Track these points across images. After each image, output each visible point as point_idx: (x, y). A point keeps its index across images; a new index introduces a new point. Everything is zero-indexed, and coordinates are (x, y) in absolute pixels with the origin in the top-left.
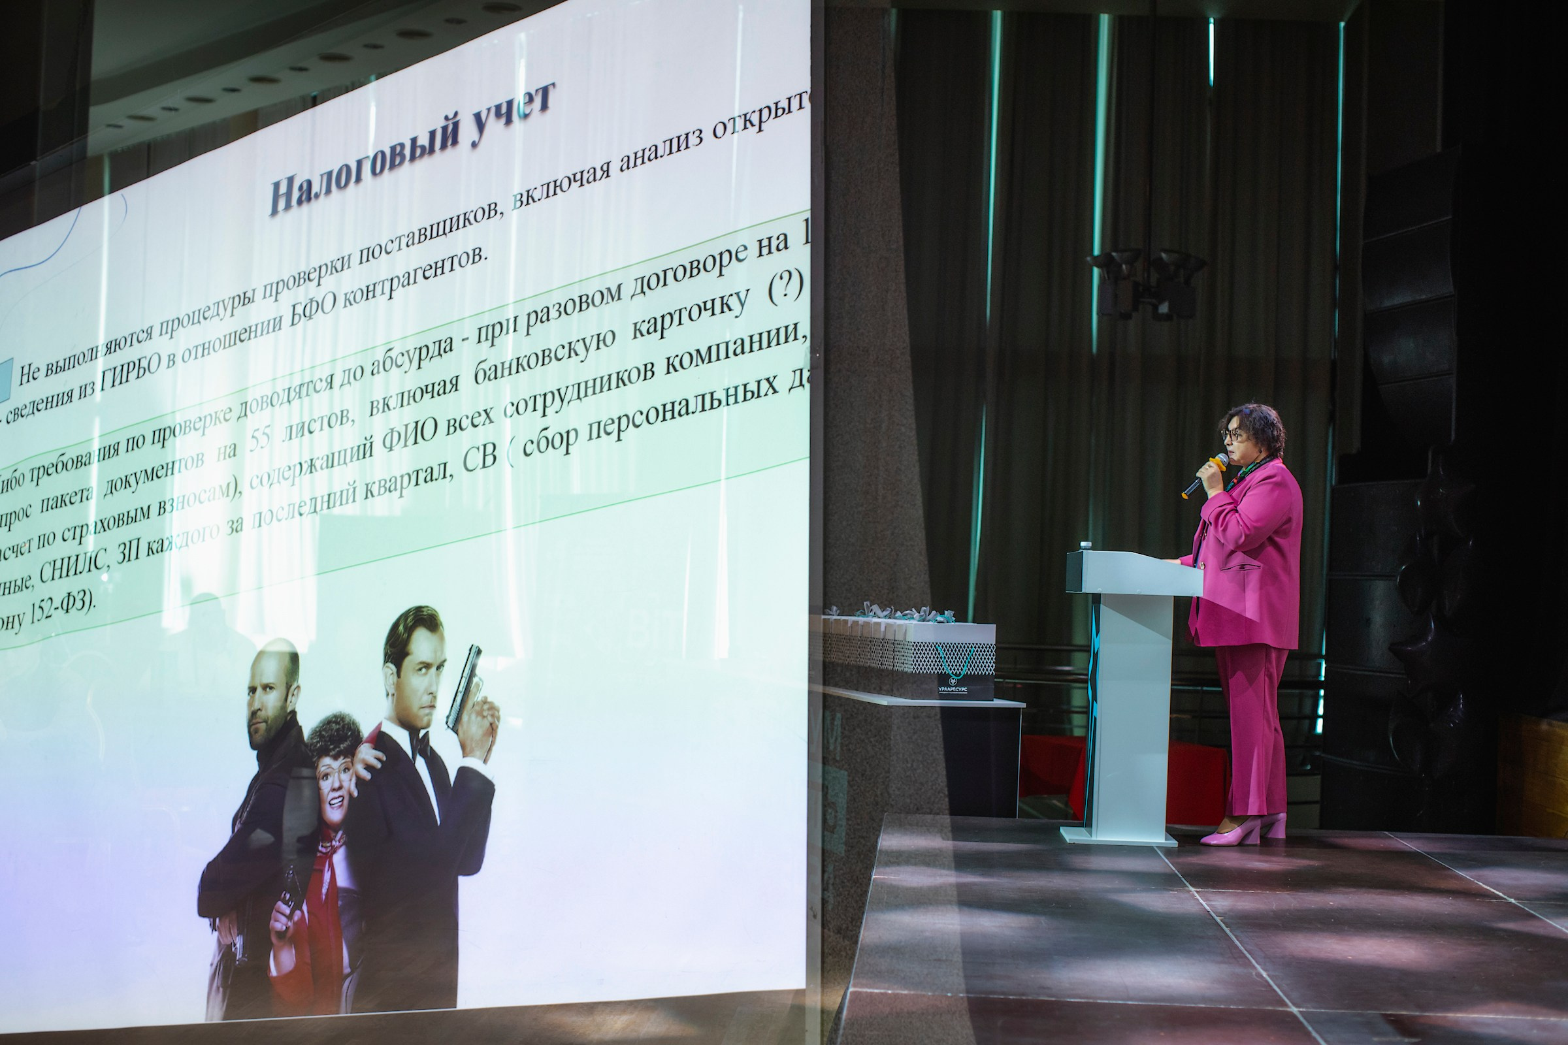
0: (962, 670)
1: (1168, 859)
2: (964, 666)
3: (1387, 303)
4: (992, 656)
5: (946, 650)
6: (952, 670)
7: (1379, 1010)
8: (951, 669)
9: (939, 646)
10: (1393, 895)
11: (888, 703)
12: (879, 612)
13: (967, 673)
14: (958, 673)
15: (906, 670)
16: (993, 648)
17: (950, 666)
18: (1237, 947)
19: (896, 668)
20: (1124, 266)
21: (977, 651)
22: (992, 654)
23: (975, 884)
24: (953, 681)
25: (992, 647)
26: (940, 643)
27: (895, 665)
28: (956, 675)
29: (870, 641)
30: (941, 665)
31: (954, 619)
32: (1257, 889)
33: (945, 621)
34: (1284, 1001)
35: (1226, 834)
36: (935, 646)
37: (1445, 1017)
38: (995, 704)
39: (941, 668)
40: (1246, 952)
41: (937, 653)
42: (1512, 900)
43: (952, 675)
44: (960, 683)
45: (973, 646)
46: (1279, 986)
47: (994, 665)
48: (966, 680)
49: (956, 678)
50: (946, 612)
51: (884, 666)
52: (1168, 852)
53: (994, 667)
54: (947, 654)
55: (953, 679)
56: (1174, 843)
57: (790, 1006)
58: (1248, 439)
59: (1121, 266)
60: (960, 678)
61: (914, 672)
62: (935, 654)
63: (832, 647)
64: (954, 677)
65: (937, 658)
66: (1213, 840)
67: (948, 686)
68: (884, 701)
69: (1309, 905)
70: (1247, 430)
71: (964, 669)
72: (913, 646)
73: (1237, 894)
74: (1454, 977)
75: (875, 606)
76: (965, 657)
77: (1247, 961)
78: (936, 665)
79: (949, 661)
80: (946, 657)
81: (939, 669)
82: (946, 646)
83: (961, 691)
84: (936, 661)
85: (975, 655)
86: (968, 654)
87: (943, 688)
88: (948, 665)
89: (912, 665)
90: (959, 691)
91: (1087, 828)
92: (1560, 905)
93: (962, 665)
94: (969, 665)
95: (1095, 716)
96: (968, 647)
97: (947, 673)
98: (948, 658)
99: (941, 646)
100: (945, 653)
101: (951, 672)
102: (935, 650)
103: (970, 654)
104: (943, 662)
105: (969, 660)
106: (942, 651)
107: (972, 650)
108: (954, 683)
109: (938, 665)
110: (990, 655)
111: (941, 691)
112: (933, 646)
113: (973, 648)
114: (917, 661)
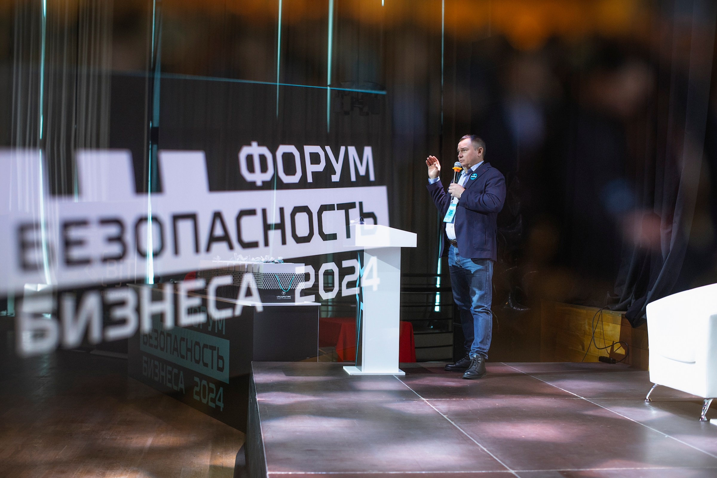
0: (288, 287)
1: (404, 382)
2: (289, 285)
6: (284, 287)
7: (556, 469)
8: (282, 287)
9: (276, 275)
10: (524, 398)
12: (242, 258)
13: (291, 288)
14: (286, 288)
15: (259, 287)
16: (304, 275)
18: (463, 433)
21: (296, 277)
22: (303, 279)
23: (312, 401)
24: (284, 293)
25: (303, 275)
26: (277, 274)
28: (285, 289)
29: (239, 273)
30: (278, 285)
31: (283, 261)
32: (457, 398)
33: (279, 262)
34: (503, 466)
36: (274, 275)
37: (592, 471)
38: (305, 304)
39: (278, 286)
40: (469, 436)
41: (276, 279)
42: (583, 398)
44: (287, 294)
45: (294, 275)
46: (497, 457)
48: (291, 292)
49: (285, 291)
50: (279, 258)
52: (401, 377)
53: (304, 285)
54: (280, 279)
55: (284, 292)
56: (403, 373)
57: (209, 466)
60: (287, 291)
61: (264, 288)
62: (275, 279)
64: (284, 291)
65: (276, 281)
67: (282, 295)
68: (249, 304)
69: (487, 406)
71: (289, 287)
72: (263, 275)
73: (448, 401)
74: (582, 446)
75: (240, 255)
76: (290, 281)
77: (472, 442)
78: (275, 285)
79: (281, 283)
80: (280, 281)
81: (277, 287)
82: (280, 275)
83: (288, 298)
84: (275, 283)
85: (295, 279)
86: (291, 279)
87: (279, 297)
88: (281, 285)
89: (263, 285)
90: (287, 298)
91: (358, 367)
92: (606, 399)
93: (288, 284)
94: (292, 284)
95: (361, 310)
96: (291, 275)
97: (281, 288)
98: (281, 281)
99: (277, 275)
100: (279, 279)
101: (282, 288)
102: (275, 277)
103: (292, 279)
104: (278, 283)
105: (292, 282)
106: (278, 278)
107: (293, 277)
108: (284, 294)
109: (276, 285)
110: (302, 279)
111: (278, 298)
112: (273, 275)
113: (294, 276)
114: (265, 283)
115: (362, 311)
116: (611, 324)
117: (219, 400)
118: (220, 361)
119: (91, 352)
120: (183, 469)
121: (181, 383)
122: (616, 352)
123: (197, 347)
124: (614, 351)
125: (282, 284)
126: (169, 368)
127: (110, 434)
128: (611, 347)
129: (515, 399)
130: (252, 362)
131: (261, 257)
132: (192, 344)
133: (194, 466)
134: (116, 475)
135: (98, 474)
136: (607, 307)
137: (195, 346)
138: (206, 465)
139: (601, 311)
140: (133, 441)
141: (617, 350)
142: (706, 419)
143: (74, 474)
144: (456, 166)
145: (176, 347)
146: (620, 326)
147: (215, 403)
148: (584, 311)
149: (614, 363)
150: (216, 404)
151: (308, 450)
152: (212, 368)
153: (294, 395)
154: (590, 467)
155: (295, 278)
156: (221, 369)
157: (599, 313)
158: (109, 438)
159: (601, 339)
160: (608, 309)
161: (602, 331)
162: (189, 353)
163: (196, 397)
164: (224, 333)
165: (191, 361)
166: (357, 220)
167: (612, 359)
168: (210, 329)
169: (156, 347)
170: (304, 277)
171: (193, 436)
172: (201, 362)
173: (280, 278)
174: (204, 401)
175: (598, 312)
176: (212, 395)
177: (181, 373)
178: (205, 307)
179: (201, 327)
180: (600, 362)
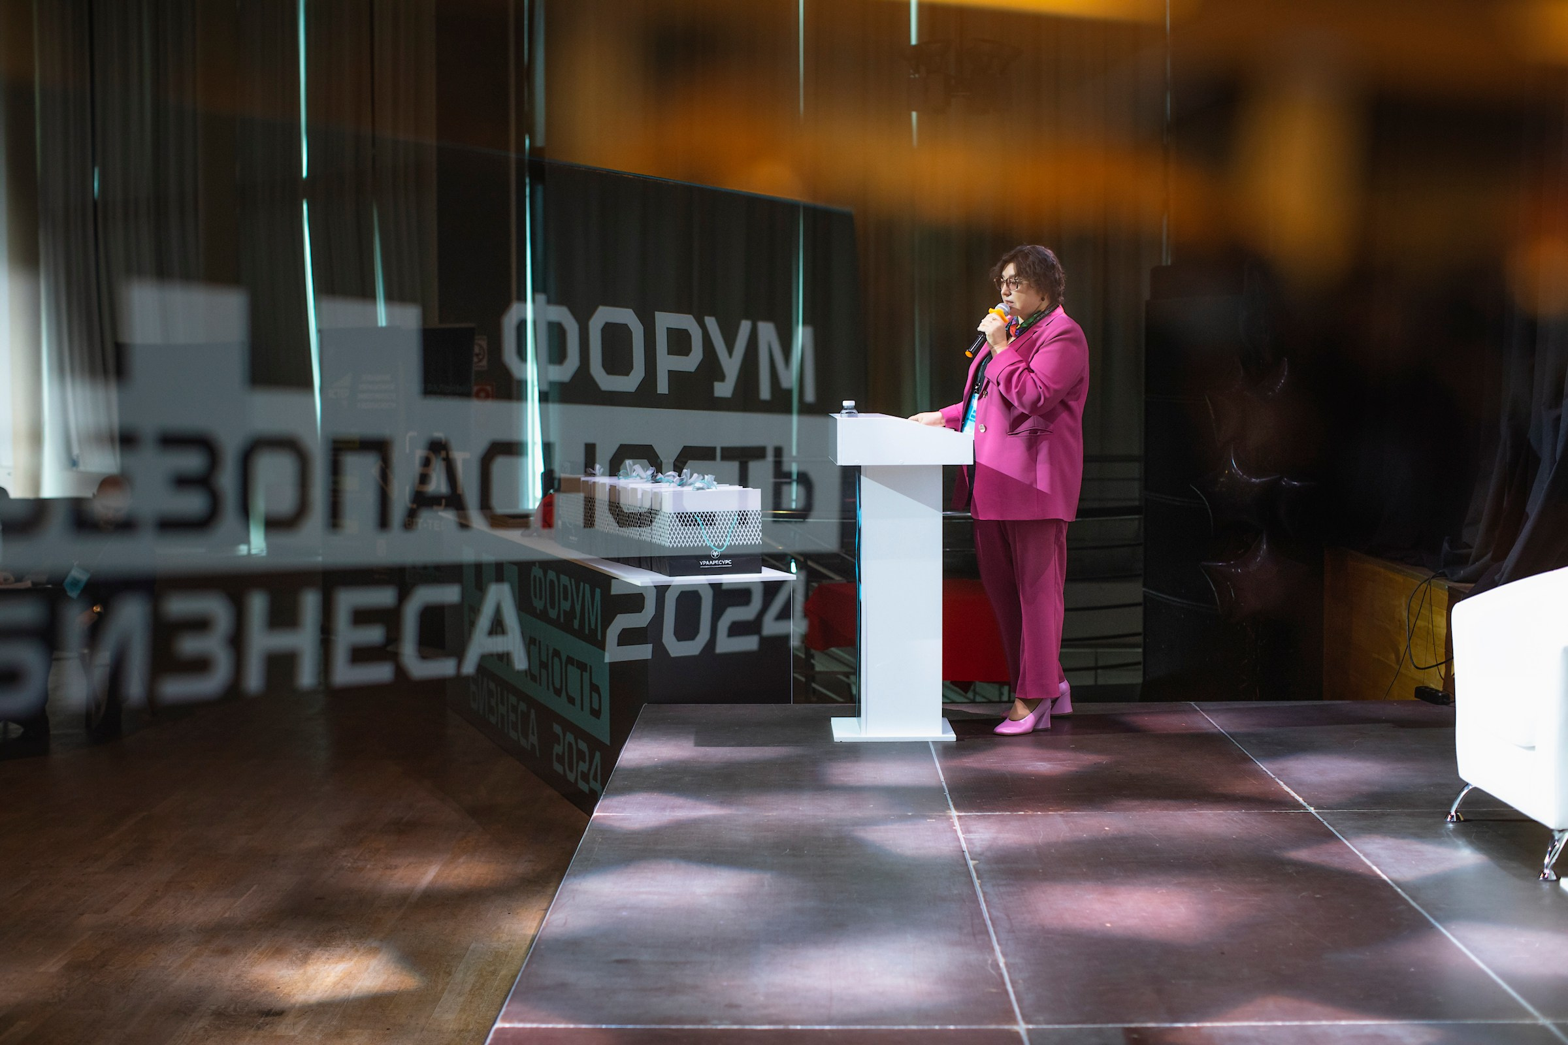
0: (725, 540)
1: (939, 762)
2: (726, 536)
4: (758, 523)
6: (714, 542)
8: (712, 541)
9: (698, 516)
10: (1180, 809)
11: (642, 583)
12: (642, 473)
13: (731, 543)
14: (721, 544)
15: (663, 543)
16: (759, 514)
17: (712, 538)
18: (982, 913)
19: (654, 541)
21: (741, 519)
22: (758, 522)
24: (715, 554)
25: (757, 514)
26: (699, 513)
27: (653, 536)
28: (718, 547)
30: (702, 537)
31: (714, 484)
32: (1030, 808)
33: (705, 487)
34: (1013, 1012)
35: (1021, 721)
36: (693, 516)
38: (764, 577)
40: (989, 923)
42: (1312, 809)
43: (714, 547)
44: (722, 556)
46: (1014, 984)
47: (761, 534)
48: (731, 552)
49: (718, 550)
50: (706, 477)
51: (642, 537)
53: (761, 536)
55: (715, 551)
56: (951, 737)
58: (1029, 286)
60: (723, 550)
61: (671, 546)
62: (694, 525)
64: (716, 549)
65: (697, 529)
66: (1005, 729)
67: (710, 558)
68: (639, 579)
69: (1082, 833)
70: (1027, 277)
71: (727, 540)
72: (671, 517)
73: (1002, 820)
75: (636, 466)
76: (727, 527)
77: (987, 938)
78: (695, 536)
79: (709, 532)
81: (700, 541)
82: (706, 516)
83: (725, 564)
84: (695, 533)
85: (740, 523)
86: (731, 523)
87: (704, 562)
88: (710, 537)
89: (669, 538)
90: (722, 564)
91: (853, 718)
92: (1364, 813)
93: (724, 535)
94: (733, 535)
95: (860, 599)
96: (731, 515)
97: (708, 545)
99: (700, 516)
100: (705, 524)
101: (712, 545)
102: (694, 520)
104: (701, 532)
105: (732, 529)
106: (702, 521)
108: (717, 556)
109: (697, 537)
110: (756, 523)
111: (703, 565)
112: (691, 516)
114: (674, 534)
115: (861, 603)
117: (595, 779)
118: (595, 696)
120: (473, 946)
121: (533, 733)
123: (557, 661)
125: (712, 536)
126: (513, 699)
127: (356, 857)
128: (1443, 665)
129: (1158, 813)
132: (548, 655)
133: (499, 938)
134: (330, 961)
135: (294, 958)
136: (1444, 573)
137: (553, 657)
138: (525, 935)
139: (1428, 582)
140: (395, 874)
142: (1554, 878)
143: (246, 958)
147: (589, 787)
149: (1446, 703)
150: (591, 786)
151: (619, 962)
152: (582, 709)
153: (680, 801)
154: (1202, 1016)
155: (739, 520)
156: (596, 713)
157: (1425, 585)
158: (349, 868)
159: (1429, 645)
160: (1445, 576)
161: (1430, 626)
162: (544, 672)
163: (558, 767)
164: (599, 639)
165: (548, 689)
167: (1440, 695)
168: (576, 624)
170: (759, 518)
171: (526, 861)
172: (564, 693)
173: (706, 521)
174: (571, 777)
175: (1422, 584)
176: (584, 767)
177: (533, 711)
178: (567, 578)
179: (562, 620)
180: (1416, 699)
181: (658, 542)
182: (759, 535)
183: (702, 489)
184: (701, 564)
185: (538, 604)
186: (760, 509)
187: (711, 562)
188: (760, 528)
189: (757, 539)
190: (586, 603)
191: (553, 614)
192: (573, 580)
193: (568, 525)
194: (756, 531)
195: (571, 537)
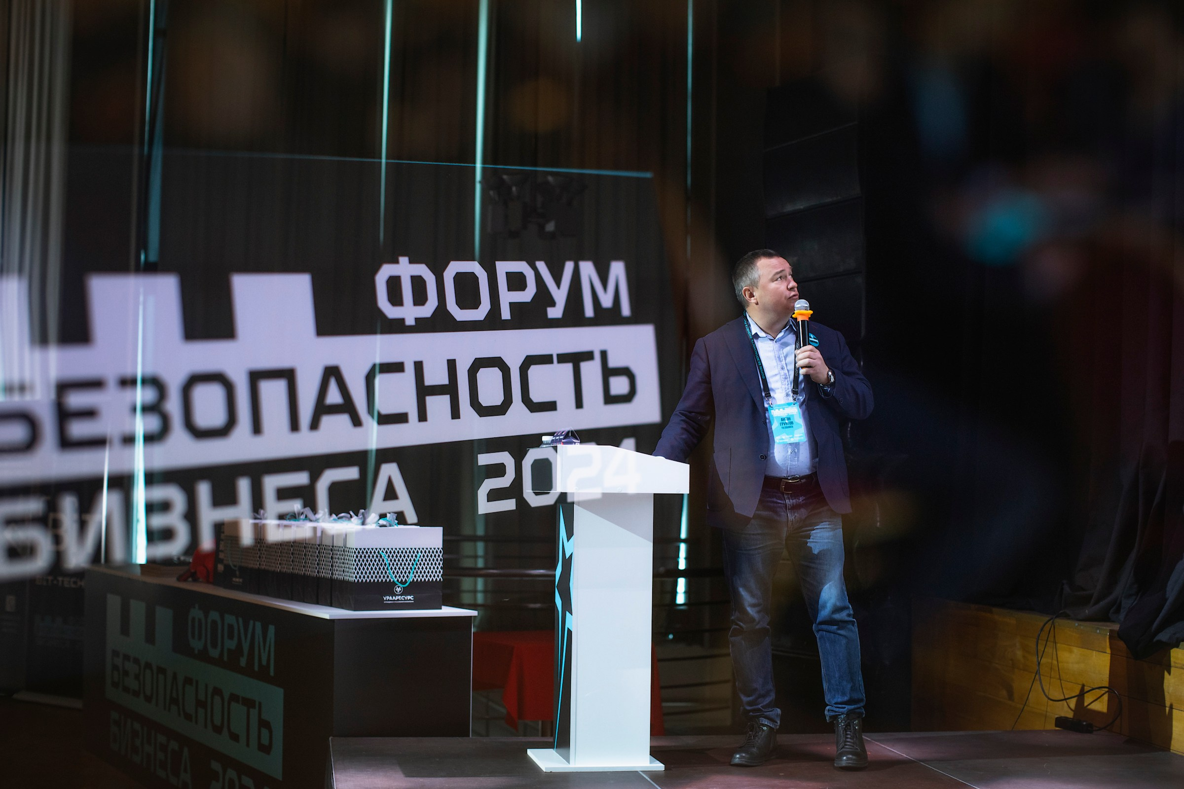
0: (408, 576)
2: (409, 573)
3: (789, 208)
4: (439, 561)
5: (391, 556)
6: (398, 577)
8: (396, 577)
9: (383, 552)
11: (330, 616)
12: (311, 515)
13: (414, 580)
14: (404, 580)
15: (347, 578)
16: (441, 552)
17: (395, 573)
19: (335, 577)
20: (514, 189)
21: (424, 556)
22: (439, 559)
24: (398, 590)
25: (439, 551)
26: (384, 549)
27: (334, 572)
28: (401, 582)
29: (305, 547)
30: (386, 573)
31: (396, 522)
33: (388, 525)
36: (379, 552)
38: (443, 613)
39: (386, 576)
41: (381, 560)
43: (397, 583)
44: (405, 592)
45: (419, 551)
47: (442, 571)
48: (414, 588)
49: (401, 586)
50: (388, 515)
51: (321, 574)
53: (441, 573)
54: (391, 561)
55: (399, 587)
56: (659, 766)
59: (510, 188)
60: (406, 585)
61: (356, 580)
62: (379, 561)
63: (261, 554)
64: (399, 585)
65: (381, 565)
67: (393, 594)
68: (325, 613)
71: (410, 576)
72: (355, 553)
76: (411, 563)
78: (380, 572)
79: (393, 568)
80: (391, 564)
81: (384, 577)
82: (391, 552)
83: (407, 600)
84: (380, 569)
85: (422, 560)
86: (414, 560)
87: (388, 598)
88: (394, 573)
89: (354, 573)
90: (405, 600)
91: (559, 750)
93: (407, 572)
94: (415, 572)
95: (568, 628)
96: (414, 552)
97: (392, 580)
98: (393, 565)
99: (385, 552)
100: (389, 560)
101: (396, 580)
102: (379, 556)
103: (417, 560)
104: (387, 569)
105: (415, 566)
106: (387, 557)
107: (418, 556)
108: (400, 592)
109: (382, 573)
110: (437, 560)
111: (386, 600)
112: (377, 552)
113: (420, 553)
114: (360, 569)
115: (570, 632)
116: (1076, 650)
118: (265, 732)
119: (15, 696)
121: (186, 771)
122: (1089, 707)
123: (217, 699)
124: (1086, 704)
125: (396, 572)
126: (162, 739)
128: (1076, 698)
130: (330, 739)
131: (351, 513)
132: (206, 693)
136: (1065, 613)
137: (212, 696)
139: (1052, 621)
141: (1093, 704)
144: (799, 308)
145: (174, 695)
146: (1110, 655)
148: (1007, 619)
149: (1090, 732)
152: (248, 745)
155: (422, 557)
156: (266, 749)
157: (1049, 626)
159: (1052, 680)
160: (1067, 616)
161: (1055, 662)
162: (201, 711)
164: (272, 674)
165: (206, 726)
166: (559, 436)
167: (1084, 723)
168: (243, 662)
169: (136, 694)
170: (441, 555)
172: (225, 730)
173: (391, 557)
175: (1045, 625)
177: (186, 750)
178: (234, 618)
179: (225, 658)
180: (1057, 728)
181: (341, 577)
182: (440, 572)
183: (385, 526)
184: (385, 599)
185: (197, 645)
186: (442, 547)
187: (394, 597)
188: (441, 565)
189: (438, 576)
190: (256, 640)
191: (214, 653)
192: (240, 620)
193: (233, 567)
194: (438, 568)
195: (234, 579)
